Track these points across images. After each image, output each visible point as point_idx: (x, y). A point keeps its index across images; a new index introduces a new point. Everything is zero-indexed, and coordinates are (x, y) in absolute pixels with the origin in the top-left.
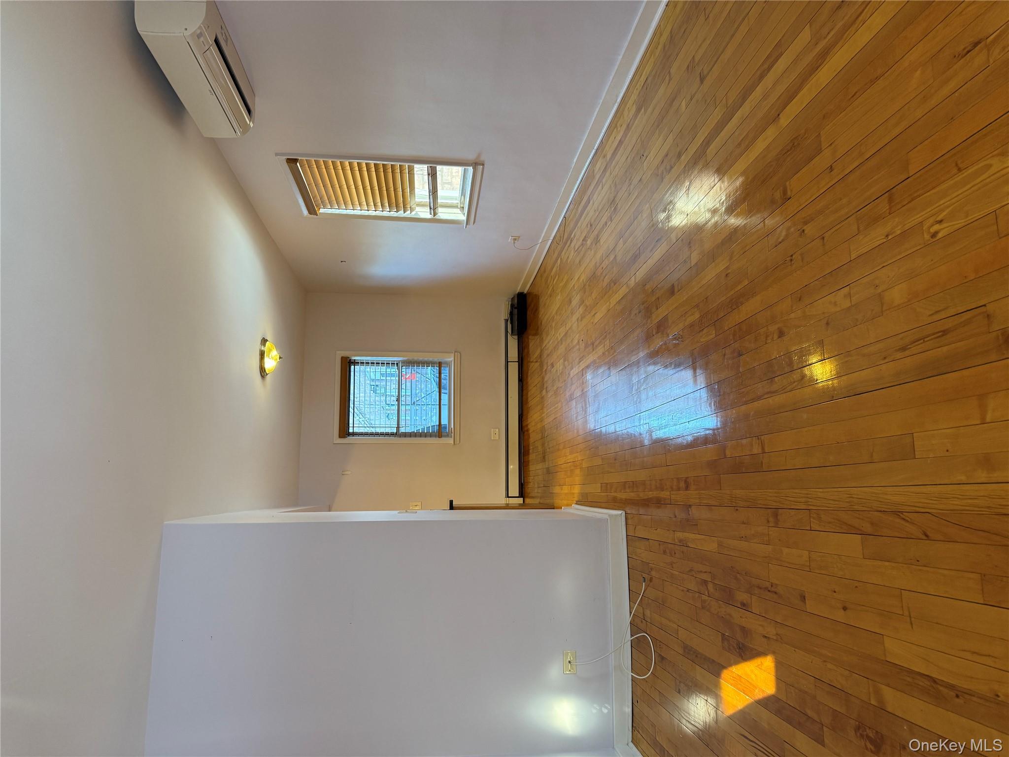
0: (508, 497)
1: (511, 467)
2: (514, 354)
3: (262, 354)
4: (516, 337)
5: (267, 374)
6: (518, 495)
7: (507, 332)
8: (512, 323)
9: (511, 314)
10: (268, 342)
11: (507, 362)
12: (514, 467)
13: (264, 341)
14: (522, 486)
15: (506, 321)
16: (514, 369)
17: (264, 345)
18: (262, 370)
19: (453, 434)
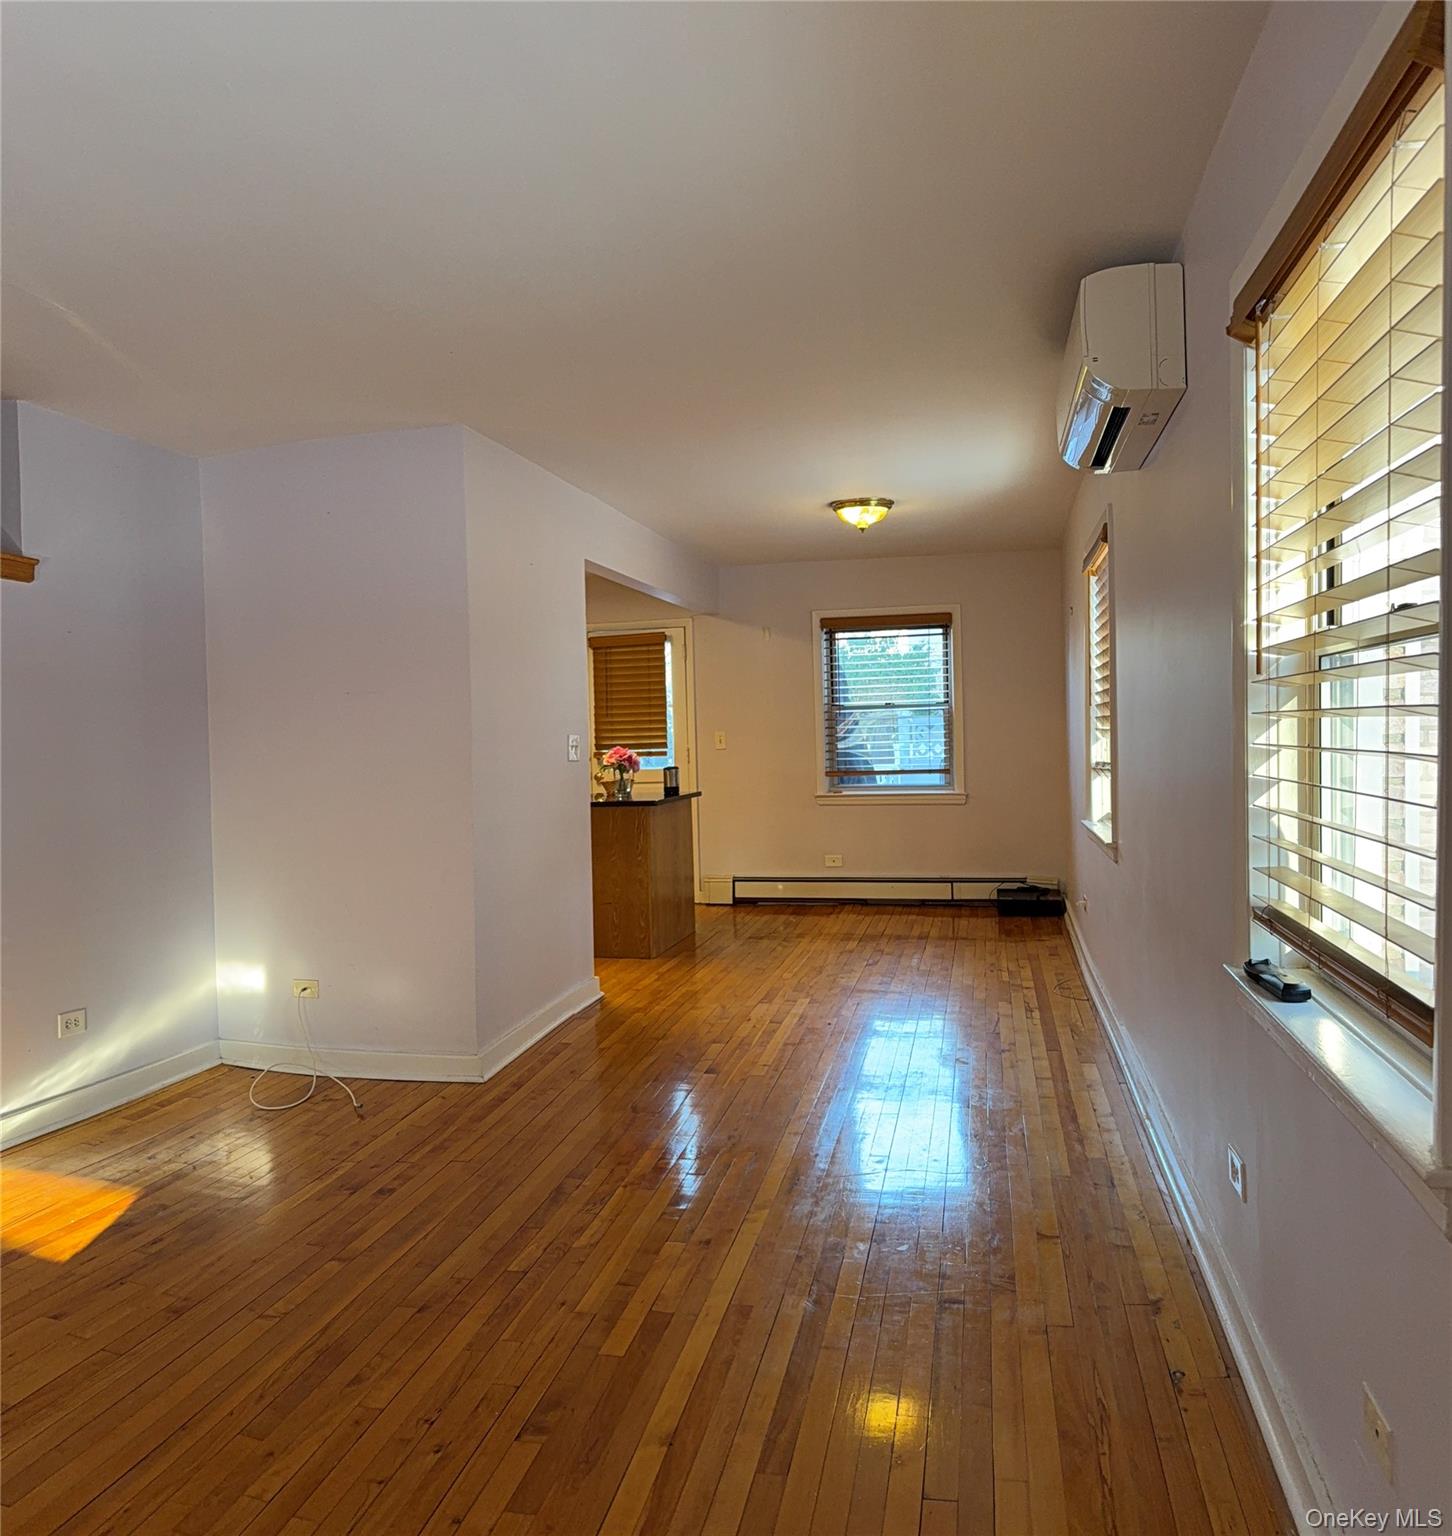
0: (734, 882)
1: (780, 886)
2: (965, 892)
3: (864, 502)
4: (994, 896)
5: (835, 510)
6: (737, 896)
7: (1003, 882)
8: (1019, 890)
9: (1033, 889)
10: (886, 509)
11: (952, 881)
12: (780, 891)
13: (888, 504)
14: (752, 903)
15: (1023, 881)
16: (942, 892)
17: (879, 504)
18: (837, 505)
19: (832, 794)
